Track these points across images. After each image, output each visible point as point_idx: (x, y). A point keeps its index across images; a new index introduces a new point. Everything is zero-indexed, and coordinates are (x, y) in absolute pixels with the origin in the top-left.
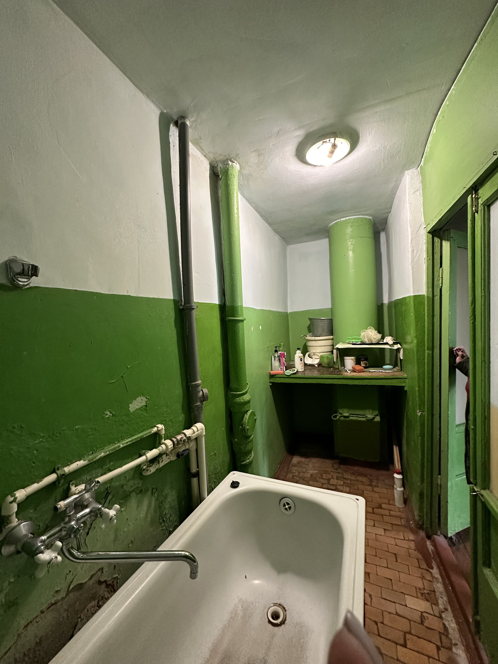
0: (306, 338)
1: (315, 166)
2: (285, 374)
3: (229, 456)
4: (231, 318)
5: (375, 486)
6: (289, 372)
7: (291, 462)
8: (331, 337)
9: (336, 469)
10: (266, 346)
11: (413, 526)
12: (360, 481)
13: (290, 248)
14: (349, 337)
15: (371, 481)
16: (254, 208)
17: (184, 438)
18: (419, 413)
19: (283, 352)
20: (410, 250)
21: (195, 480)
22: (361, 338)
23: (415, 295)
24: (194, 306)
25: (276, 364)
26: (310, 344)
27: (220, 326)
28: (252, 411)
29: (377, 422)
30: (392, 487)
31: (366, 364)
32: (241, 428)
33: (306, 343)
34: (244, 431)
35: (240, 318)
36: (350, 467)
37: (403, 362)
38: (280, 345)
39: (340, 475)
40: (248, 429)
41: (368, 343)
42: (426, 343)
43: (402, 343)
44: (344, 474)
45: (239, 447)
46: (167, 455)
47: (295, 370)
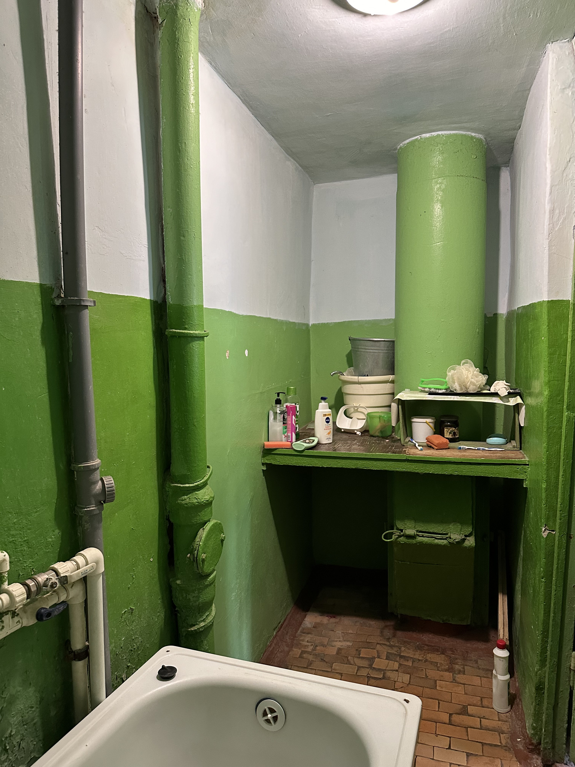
0: (342, 377)
1: (365, 15)
2: (294, 447)
3: (162, 615)
4: (176, 331)
5: (460, 672)
6: (301, 445)
7: (301, 623)
8: (391, 377)
9: (388, 639)
10: (258, 392)
11: (521, 747)
12: (431, 663)
13: (319, 189)
14: (423, 380)
15: (452, 662)
16: (239, 97)
17: (54, 579)
18: (544, 532)
19: (294, 404)
20: (548, 207)
21: (79, 666)
22: (446, 382)
23: (552, 301)
24: (87, 300)
25: (277, 427)
26: (348, 389)
27: (152, 348)
28: (216, 523)
29: (469, 549)
30: (489, 672)
31: (454, 434)
32: (189, 558)
33: (341, 388)
34: (195, 565)
35: (197, 332)
36: (415, 635)
37: (524, 432)
38: (288, 389)
39: (394, 651)
40: (203, 560)
41: (459, 391)
42: (566, 397)
43: (525, 394)
44: (403, 649)
45: (185, 595)
46: (14, 614)
47: (314, 441)
